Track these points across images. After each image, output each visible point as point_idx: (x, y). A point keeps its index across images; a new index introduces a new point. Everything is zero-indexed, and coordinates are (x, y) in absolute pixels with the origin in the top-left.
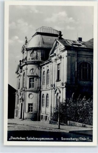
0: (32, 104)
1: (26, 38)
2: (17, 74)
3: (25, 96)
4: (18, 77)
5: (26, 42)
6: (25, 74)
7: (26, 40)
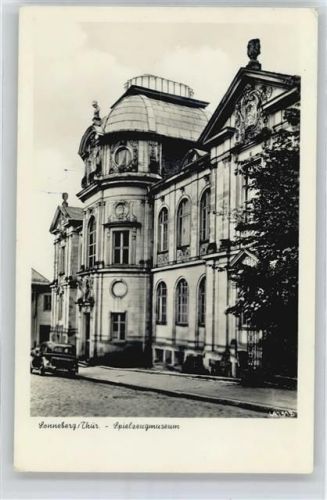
0: (123, 315)
1: (95, 106)
2: (55, 233)
3: (97, 289)
4: (59, 240)
5: (95, 118)
6: (97, 220)
7: (97, 113)
